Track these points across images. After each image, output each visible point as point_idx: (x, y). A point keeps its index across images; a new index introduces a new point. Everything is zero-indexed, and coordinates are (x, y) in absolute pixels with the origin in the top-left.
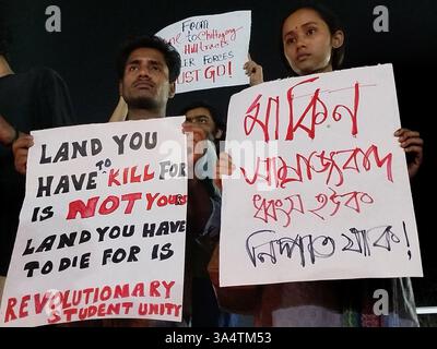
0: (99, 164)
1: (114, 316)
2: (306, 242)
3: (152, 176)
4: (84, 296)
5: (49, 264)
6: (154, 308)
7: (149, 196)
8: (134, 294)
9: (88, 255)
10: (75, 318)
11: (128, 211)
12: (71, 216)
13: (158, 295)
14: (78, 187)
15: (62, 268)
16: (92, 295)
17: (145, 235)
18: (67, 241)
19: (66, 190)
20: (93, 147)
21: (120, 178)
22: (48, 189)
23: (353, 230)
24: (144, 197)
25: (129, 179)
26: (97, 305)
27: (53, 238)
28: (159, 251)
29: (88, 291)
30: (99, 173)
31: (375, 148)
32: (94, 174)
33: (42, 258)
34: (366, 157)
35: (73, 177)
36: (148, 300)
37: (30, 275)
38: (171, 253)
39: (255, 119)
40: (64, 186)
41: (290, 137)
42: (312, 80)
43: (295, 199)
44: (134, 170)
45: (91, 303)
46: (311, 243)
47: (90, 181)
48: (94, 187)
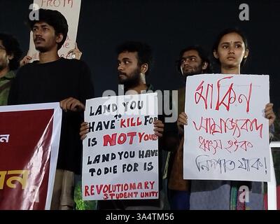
0: (116, 116)
1: (130, 198)
2: (223, 162)
3: (141, 123)
4: (117, 187)
5: (100, 170)
6: (147, 194)
7: (140, 134)
8: (138, 188)
9: (116, 166)
10: (114, 198)
11: (131, 143)
12: (105, 145)
13: (148, 188)
14: (107, 127)
15: (106, 173)
16: (120, 187)
17: (140, 157)
18: (106, 158)
19: (101, 129)
20: (113, 107)
21: (126, 124)
22: (93, 128)
23: (243, 159)
24: (137, 134)
25: (130, 124)
26: (123, 192)
27: (99, 156)
28: (147, 166)
29: (119, 185)
30: (116, 121)
31: (256, 120)
32: (114, 121)
33: (96, 166)
34: (251, 124)
35: (104, 122)
36: (144, 190)
37: (92, 175)
38: (152, 167)
39: (201, 95)
40: (100, 127)
41: (217, 109)
42: (230, 78)
43: (219, 142)
44: (132, 119)
45: (120, 192)
46: (225, 163)
47: (112, 125)
48: (114, 127)
